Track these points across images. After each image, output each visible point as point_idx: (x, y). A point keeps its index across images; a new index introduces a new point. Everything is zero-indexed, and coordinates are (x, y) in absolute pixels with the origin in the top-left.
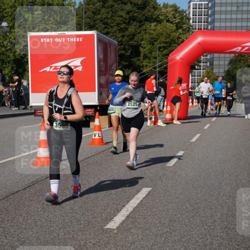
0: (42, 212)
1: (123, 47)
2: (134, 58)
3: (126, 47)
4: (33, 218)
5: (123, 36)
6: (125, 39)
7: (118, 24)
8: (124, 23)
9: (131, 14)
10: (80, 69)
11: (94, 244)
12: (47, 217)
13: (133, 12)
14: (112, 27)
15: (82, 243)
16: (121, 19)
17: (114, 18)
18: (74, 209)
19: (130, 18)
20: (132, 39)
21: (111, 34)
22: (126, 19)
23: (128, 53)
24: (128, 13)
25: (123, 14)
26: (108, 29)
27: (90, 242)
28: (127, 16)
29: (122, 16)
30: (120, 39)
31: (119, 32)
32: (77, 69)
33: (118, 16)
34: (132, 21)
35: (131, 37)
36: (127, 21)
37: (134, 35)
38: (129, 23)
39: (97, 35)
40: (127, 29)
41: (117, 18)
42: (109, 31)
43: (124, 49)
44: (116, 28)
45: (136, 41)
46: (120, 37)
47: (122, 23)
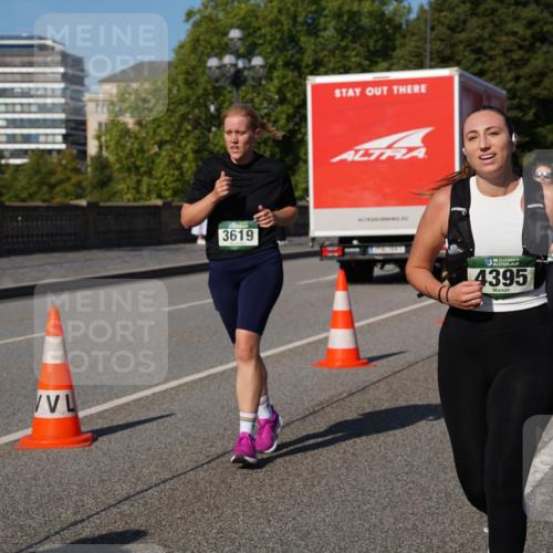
0: (343, 471)
1: (516, 102)
2: (542, 126)
3: (525, 102)
4: (324, 482)
5: (517, 78)
6: (523, 83)
7: (506, 52)
8: (521, 47)
9: (537, 28)
10: (421, 153)
11: (462, 545)
12: (355, 480)
13: (541, 23)
14: (492, 58)
15: (435, 541)
16: (513, 39)
17: (497, 38)
18: (413, 466)
19: (533, 36)
20: (536, 84)
21: (490, 75)
22: (524, 40)
23: (530, 116)
24: (530, 24)
25: (519, 28)
26: (484, 62)
27: (453, 540)
28: (528, 33)
29: (514, 33)
30: (509, 85)
31: (509, 70)
32: (414, 153)
33: (507, 34)
34: (538, 44)
35: (535, 79)
36: (527, 43)
37: (542, 75)
38: (531, 48)
39: (461, 76)
40: (525, 62)
41: (504, 38)
42: (486, 66)
43: (520, 107)
44: (500, 61)
45: (545, 88)
46: (510, 81)
47: (515, 48)
